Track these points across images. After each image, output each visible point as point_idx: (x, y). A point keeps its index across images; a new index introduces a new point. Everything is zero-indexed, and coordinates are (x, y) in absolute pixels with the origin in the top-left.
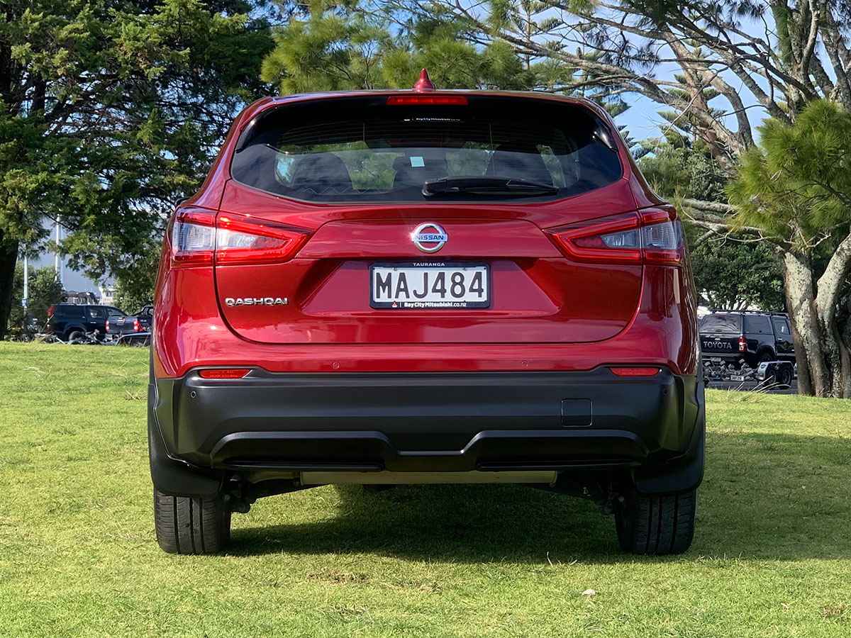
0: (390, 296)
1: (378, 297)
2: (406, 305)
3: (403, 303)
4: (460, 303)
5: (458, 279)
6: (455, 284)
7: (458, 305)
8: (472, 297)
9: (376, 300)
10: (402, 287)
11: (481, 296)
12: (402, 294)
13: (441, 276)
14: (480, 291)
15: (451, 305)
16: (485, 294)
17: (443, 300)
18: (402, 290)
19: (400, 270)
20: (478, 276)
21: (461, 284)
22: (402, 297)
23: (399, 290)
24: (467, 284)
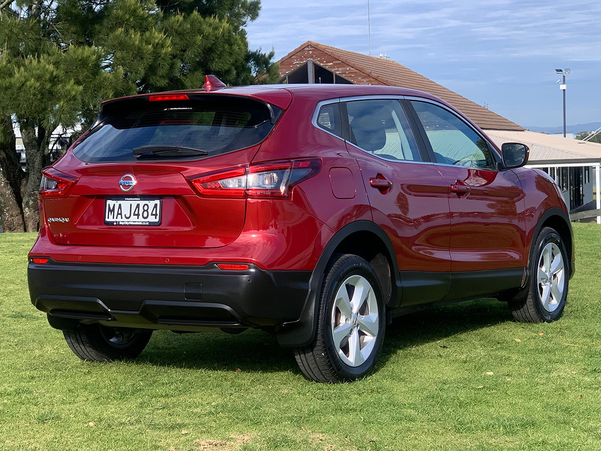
0: (113, 218)
1: (108, 218)
2: (120, 223)
3: (119, 222)
4: (146, 222)
5: (146, 208)
6: (144, 211)
7: (144, 224)
8: (152, 219)
9: (107, 220)
10: (120, 212)
11: (156, 218)
12: (119, 216)
13: (138, 206)
14: (156, 215)
15: (141, 223)
16: (158, 217)
17: (138, 220)
18: (120, 214)
19: (120, 202)
20: (156, 206)
21: (147, 211)
22: (119, 219)
23: (118, 214)
24: (150, 211)
